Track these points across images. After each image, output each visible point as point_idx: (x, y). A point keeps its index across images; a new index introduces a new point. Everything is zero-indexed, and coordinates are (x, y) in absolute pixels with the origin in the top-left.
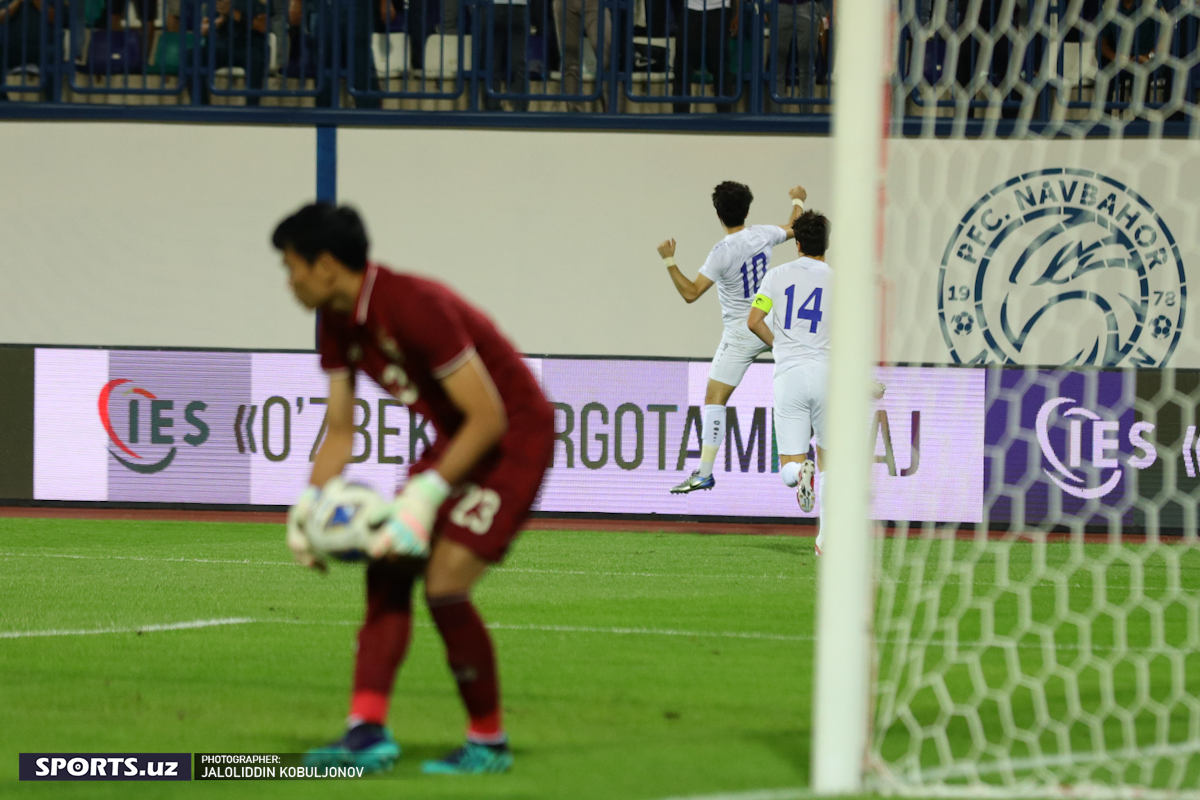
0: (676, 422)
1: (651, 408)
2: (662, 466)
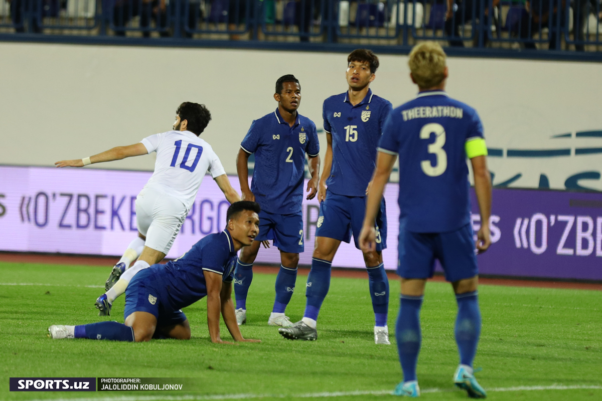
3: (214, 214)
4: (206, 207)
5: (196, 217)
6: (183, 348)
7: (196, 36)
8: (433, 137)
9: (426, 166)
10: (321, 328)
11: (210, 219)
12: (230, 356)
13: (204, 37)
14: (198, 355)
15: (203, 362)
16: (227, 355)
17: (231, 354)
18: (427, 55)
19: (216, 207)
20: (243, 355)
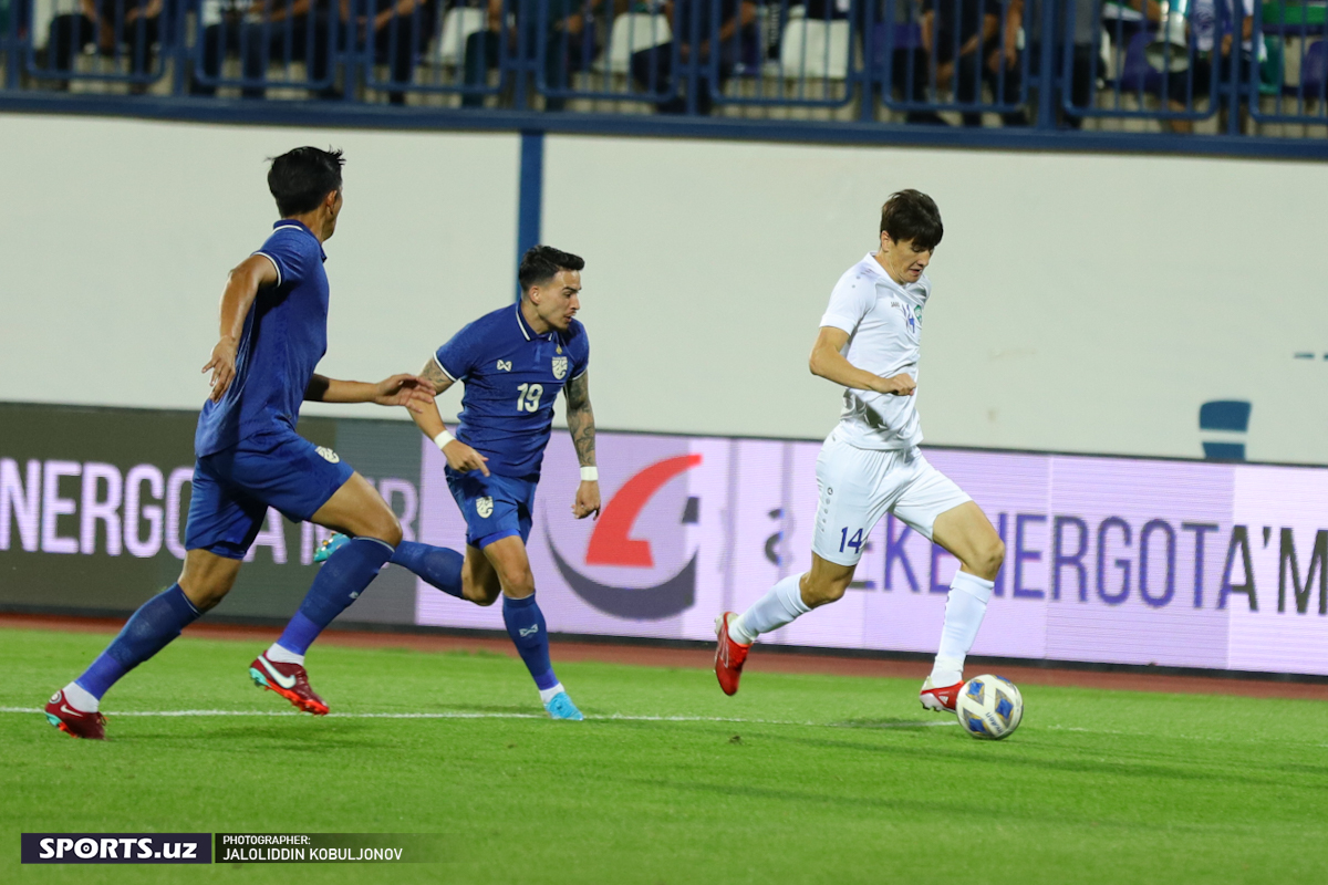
0: (1217, 544)
1: (1187, 526)
2: (1198, 602)
7: (1088, 124)
11: (1124, 564)
13: (1110, 125)
19: (1136, 538)
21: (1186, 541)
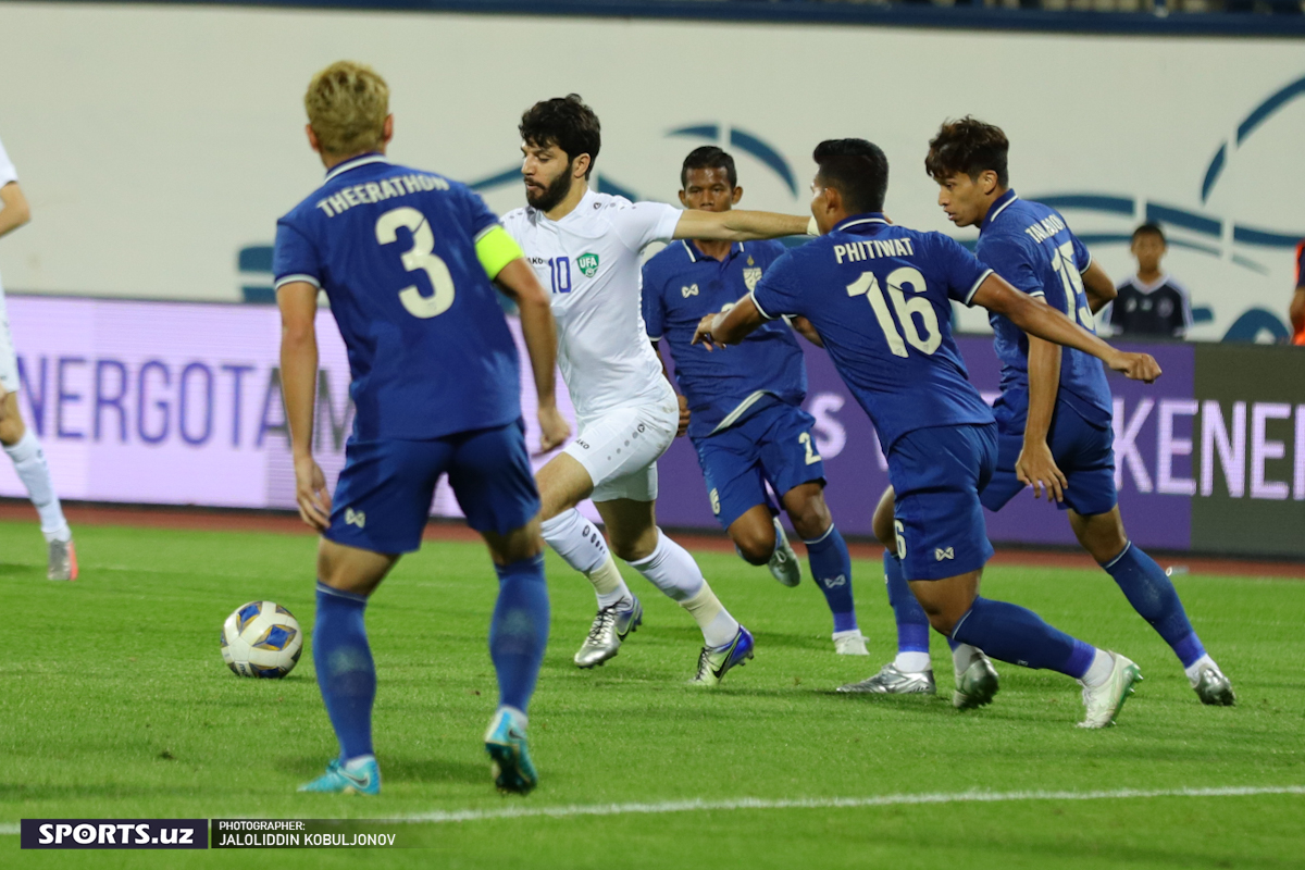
3: (171, 395)
4: (154, 377)
5: (130, 402)
6: (101, 711)
8: (405, 238)
9: (410, 299)
10: (425, 662)
11: (163, 405)
12: (211, 727)
14: (138, 726)
15: (149, 743)
16: (206, 724)
17: (213, 723)
18: (352, 79)
19: (175, 380)
20: (243, 724)
21: (224, 382)
